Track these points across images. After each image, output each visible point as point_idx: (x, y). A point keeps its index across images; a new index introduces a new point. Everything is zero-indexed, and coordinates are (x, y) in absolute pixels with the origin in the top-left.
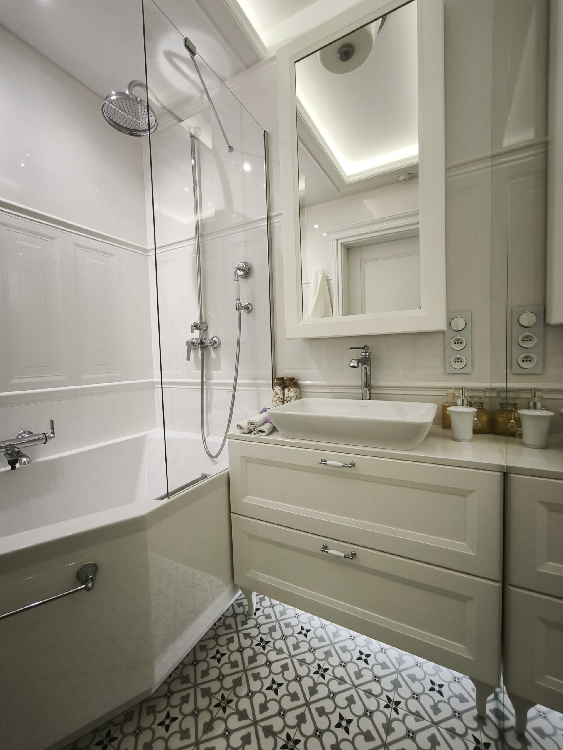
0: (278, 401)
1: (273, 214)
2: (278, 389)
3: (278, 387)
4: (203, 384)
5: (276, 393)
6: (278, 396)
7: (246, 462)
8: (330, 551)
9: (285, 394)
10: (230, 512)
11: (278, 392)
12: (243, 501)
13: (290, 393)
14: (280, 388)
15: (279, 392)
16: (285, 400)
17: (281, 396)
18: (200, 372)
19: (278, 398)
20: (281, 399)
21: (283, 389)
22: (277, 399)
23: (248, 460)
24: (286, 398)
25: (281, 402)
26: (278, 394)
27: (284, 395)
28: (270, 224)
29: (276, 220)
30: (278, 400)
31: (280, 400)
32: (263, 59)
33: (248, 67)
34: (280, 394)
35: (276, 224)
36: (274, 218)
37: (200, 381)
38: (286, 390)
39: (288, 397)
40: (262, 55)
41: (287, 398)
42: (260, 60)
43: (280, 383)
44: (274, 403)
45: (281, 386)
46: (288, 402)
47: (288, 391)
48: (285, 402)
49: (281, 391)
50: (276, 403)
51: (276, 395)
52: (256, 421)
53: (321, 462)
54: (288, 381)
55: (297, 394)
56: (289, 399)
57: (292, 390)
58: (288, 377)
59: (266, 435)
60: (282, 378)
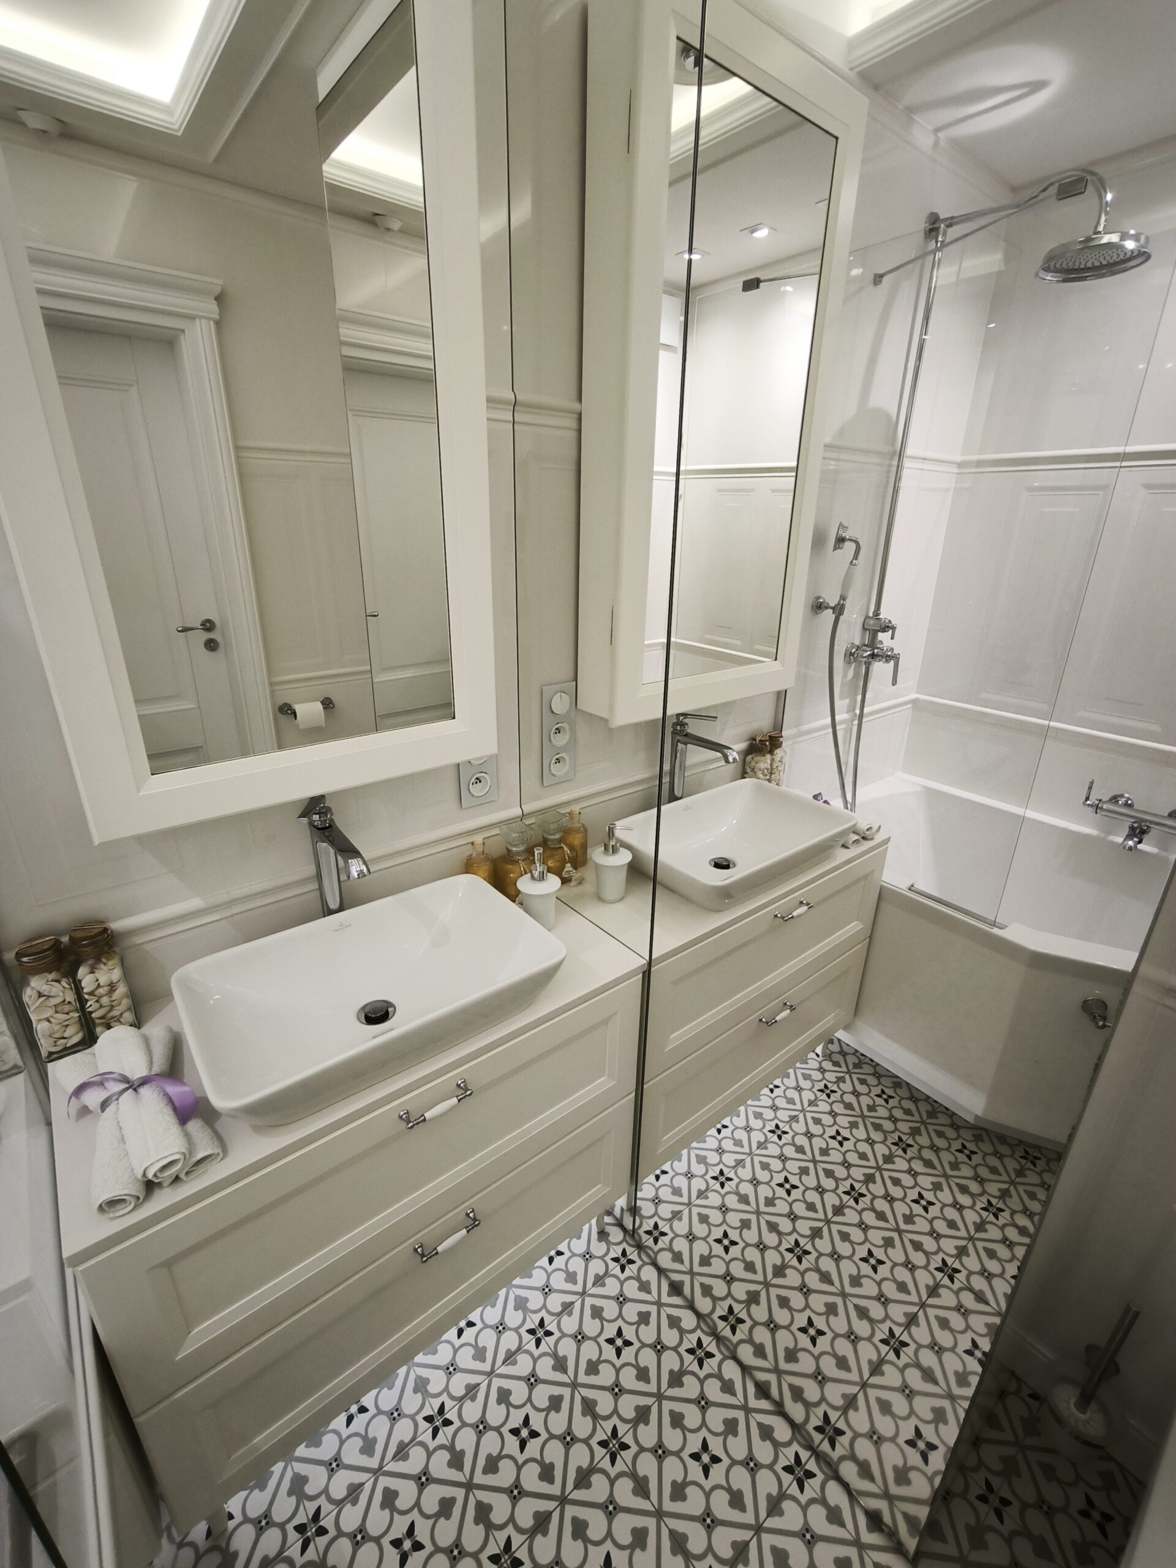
0: (58, 1016)
2: (39, 983)
3: (43, 979)
6: (55, 1000)
7: (168, 1269)
9: (83, 985)
11: (51, 990)
13: (100, 976)
14: (53, 976)
15: (54, 989)
16: (87, 1001)
17: (70, 996)
19: (55, 1006)
20: (69, 1002)
21: (71, 974)
22: (49, 1012)
24: (87, 994)
25: (72, 1011)
26: (49, 997)
27: (76, 988)
30: (57, 1012)
31: (67, 1008)
34: (61, 994)
38: (82, 971)
39: (99, 986)
41: (91, 993)
43: (54, 962)
44: (41, 1028)
45: (58, 970)
46: (97, 1001)
47: (92, 972)
48: (91, 1006)
49: (58, 981)
50: (49, 1021)
51: (47, 1002)
52: (178, 1153)
53: (410, 1125)
54: (85, 946)
55: (122, 962)
56: (101, 991)
57: (110, 963)
58: (79, 934)
59: (222, 1159)
60: (53, 942)
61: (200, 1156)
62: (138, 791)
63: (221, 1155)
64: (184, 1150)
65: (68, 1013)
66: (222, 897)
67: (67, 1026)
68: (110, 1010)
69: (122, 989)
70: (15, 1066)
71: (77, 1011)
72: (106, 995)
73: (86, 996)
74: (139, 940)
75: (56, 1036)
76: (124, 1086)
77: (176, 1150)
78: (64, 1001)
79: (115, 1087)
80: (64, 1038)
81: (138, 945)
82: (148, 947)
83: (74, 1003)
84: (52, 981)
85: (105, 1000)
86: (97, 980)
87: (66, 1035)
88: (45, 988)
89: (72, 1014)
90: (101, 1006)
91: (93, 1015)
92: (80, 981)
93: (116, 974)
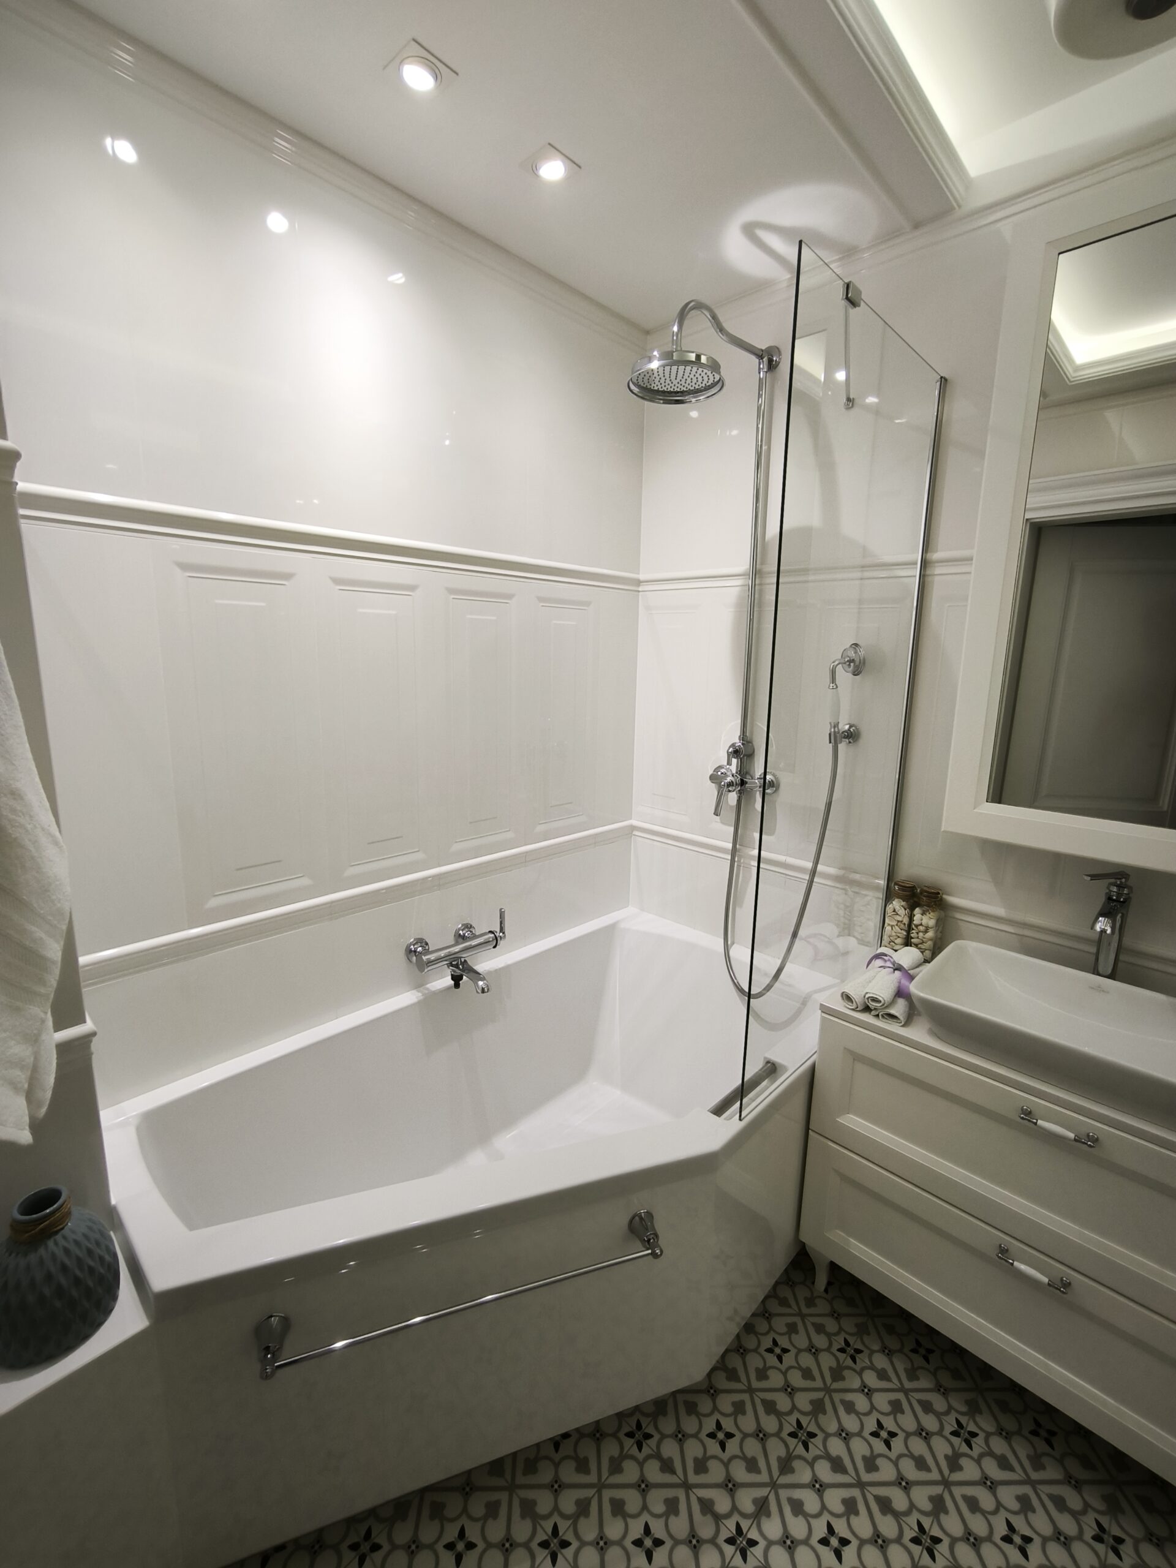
0: (897, 927)
1: (934, 556)
2: (897, 904)
3: (900, 902)
4: (734, 852)
5: (894, 911)
6: (900, 919)
7: (854, 1059)
8: (1016, 1263)
9: (915, 918)
10: (807, 1128)
11: (900, 911)
12: (837, 1119)
13: (924, 919)
14: (903, 903)
15: (902, 912)
16: (913, 929)
17: (906, 920)
18: (732, 829)
19: (898, 921)
20: (905, 924)
21: (912, 908)
22: (894, 923)
23: (857, 1058)
24: (915, 925)
25: (904, 930)
26: (897, 914)
27: (911, 918)
28: (924, 576)
29: (938, 570)
30: (897, 925)
31: (902, 926)
32: (959, 206)
33: (917, 226)
34: (902, 915)
35: (937, 579)
36: (937, 564)
37: (730, 846)
38: (917, 911)
39: (921, 925)
40: (957, 196)
41: (917, 926)
42: (952, 209)
43: (907, 897)
44: (888, 928)
45: (907, 902)
46: (917, 933)
47: (922, 915)
48: (913, 933)
49: (905, 909)
50: (892, 929)
51: (895, 916)
52: (882, 998)
53: (1022, 1116)
54: (924, 896)
55: (939, 921)
56: (921, 928)
57: (931, 914)
58: (925, 888)
59: (901, 1026)
60: (910, 885)
61: (892, 1011)
62: (974, 809)
63: (903, 1023)
64: (885, 999)
65: (901, 930)
66: (1019, 916)
67: (899, 937)
68: (921, 944)
69: (930, 934)
70: (868, 942)
71: (906, 931)
72: (922, 932)
73: (913, 926)
74: (958, 916)
75: (891, 938)
76: (892, 966)
77: (882, 996)
78: (902, 921)
79: (889, 964)
80: (894, 942)
81: (954, 918)
82: (961, 924)
83: (906, 925)
84: (902, 906)
85: (921, 934)
86: (922, 920)
87: (896, 941)
88: (897, 908)
89: (903, 931)
90: (918, 938)
91: (912, 940)
92: (914, 915)
93: (932, 923)
